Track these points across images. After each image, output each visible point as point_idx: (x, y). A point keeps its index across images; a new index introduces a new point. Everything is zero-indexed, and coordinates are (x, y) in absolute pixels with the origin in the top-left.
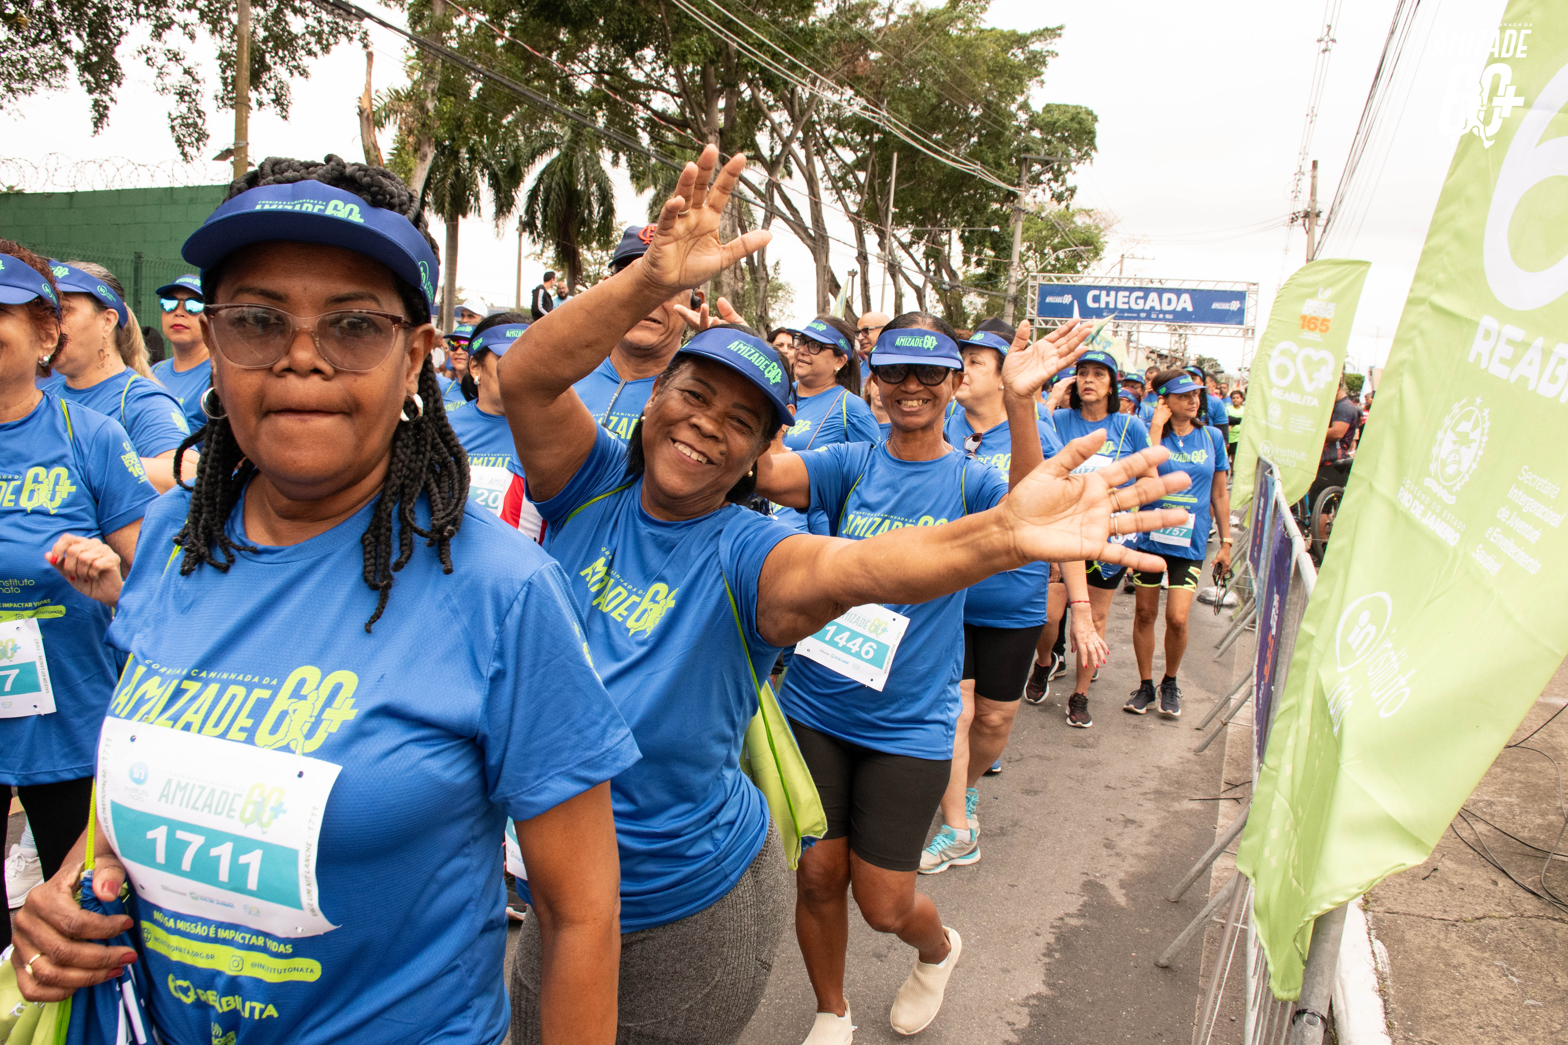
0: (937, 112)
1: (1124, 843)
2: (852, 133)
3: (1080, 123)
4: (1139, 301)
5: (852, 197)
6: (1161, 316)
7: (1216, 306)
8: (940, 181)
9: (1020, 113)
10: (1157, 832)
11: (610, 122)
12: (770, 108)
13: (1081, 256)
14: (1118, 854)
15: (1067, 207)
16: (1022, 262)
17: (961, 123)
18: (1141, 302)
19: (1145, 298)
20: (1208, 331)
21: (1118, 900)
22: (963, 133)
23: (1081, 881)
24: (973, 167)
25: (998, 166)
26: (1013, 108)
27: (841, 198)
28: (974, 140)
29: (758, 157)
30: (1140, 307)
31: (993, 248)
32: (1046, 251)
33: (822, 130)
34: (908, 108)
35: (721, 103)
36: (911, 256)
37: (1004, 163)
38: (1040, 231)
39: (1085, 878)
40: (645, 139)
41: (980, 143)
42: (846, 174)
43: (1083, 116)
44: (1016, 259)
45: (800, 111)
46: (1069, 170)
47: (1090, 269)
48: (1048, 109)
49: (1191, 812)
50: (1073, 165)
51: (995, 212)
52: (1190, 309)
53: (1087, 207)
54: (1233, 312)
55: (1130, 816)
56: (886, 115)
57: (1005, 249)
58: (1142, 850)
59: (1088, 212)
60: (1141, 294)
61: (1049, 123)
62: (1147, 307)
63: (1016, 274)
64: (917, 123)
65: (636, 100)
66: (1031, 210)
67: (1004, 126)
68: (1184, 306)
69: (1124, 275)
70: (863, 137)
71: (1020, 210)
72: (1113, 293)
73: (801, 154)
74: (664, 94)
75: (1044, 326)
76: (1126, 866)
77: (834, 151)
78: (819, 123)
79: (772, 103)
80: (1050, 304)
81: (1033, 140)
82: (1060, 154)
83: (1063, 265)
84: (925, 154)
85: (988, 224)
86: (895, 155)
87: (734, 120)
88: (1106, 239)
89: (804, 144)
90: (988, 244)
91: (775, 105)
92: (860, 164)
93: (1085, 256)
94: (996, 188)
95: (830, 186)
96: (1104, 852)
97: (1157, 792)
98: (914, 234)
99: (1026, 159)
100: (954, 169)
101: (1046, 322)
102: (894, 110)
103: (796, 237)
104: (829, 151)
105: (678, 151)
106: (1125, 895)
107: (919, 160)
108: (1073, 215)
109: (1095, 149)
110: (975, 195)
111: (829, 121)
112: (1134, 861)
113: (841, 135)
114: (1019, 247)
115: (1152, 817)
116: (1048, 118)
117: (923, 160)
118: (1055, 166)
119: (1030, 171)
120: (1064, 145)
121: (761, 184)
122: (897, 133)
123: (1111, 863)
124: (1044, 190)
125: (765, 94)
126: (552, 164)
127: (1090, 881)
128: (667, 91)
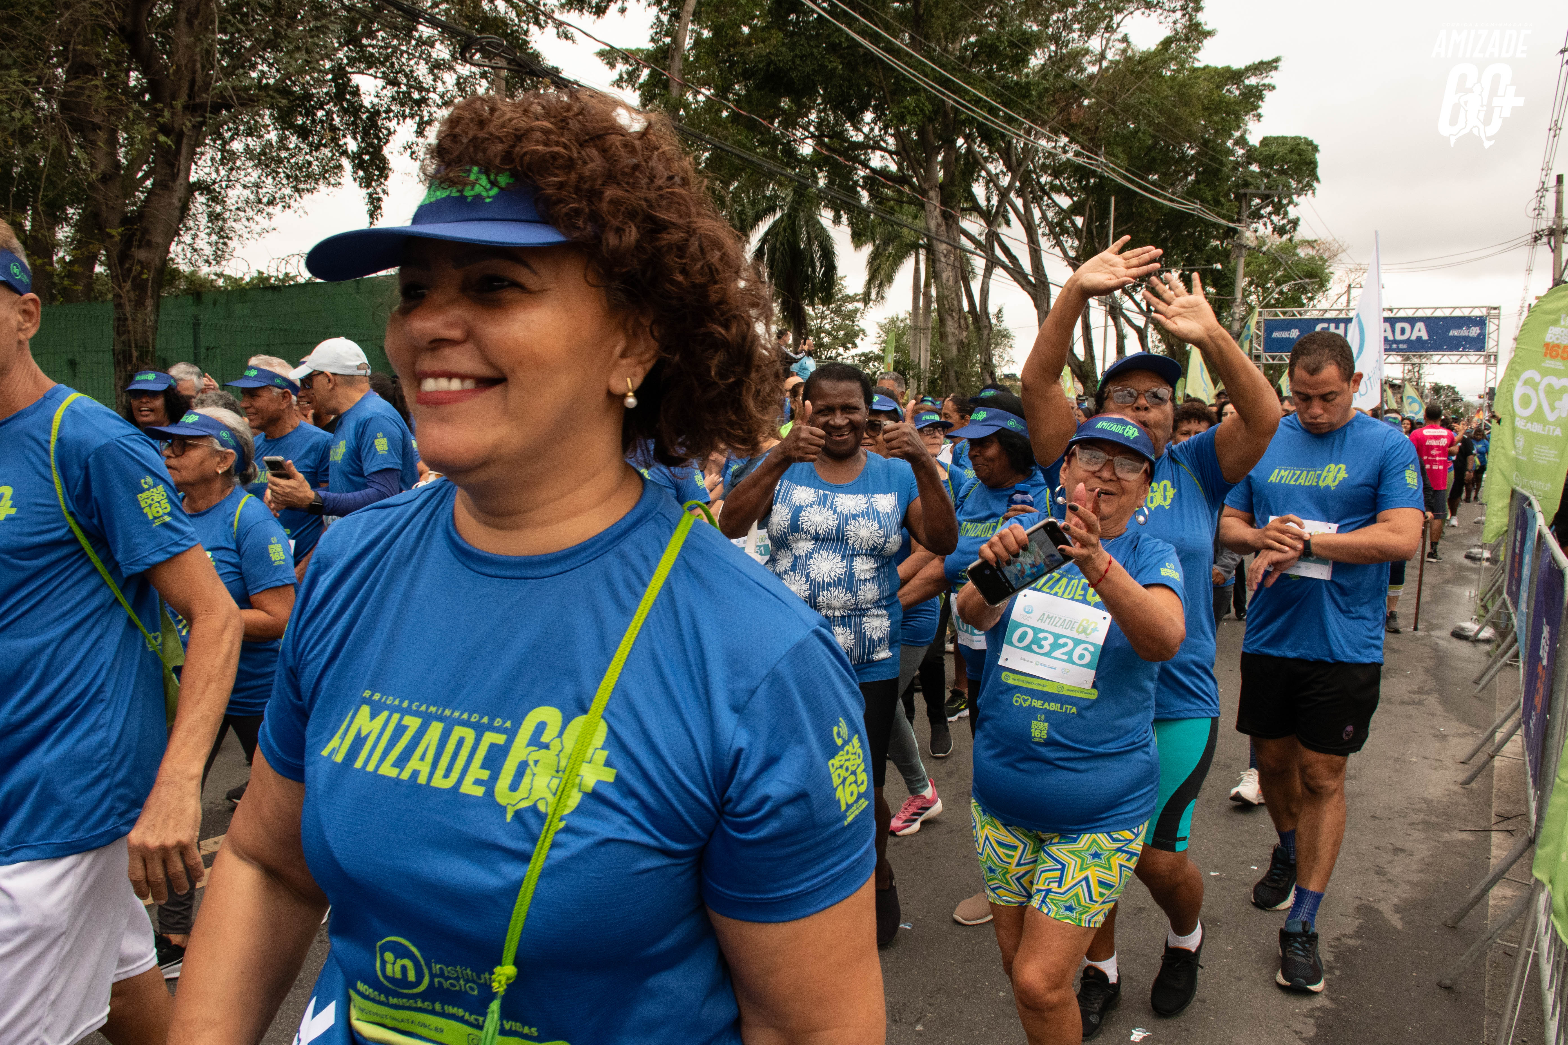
0: (1153, 154)
1: (1395, 870)
2: (1069, 178)
3: (1299, 154)
5: (1070, 241)
6: (1394, 346)
7: (1454, 332)
8: (1158, 220)
9: (1237, 148)
10: (1428, 860)
11: (831, 182)
12: (986, 159)
13: (1305, 289)
14: (1390, 881)
15: (1290, 240)
16: (1245, 296)
17: (1177, 162)
20: (1445, 359)
21: (1394, 923)
22: (1179, 172)
23: (1355, 905)
24: (1192, 206)
25: (1217, 203)
26: (1230, 143)
27: (1059, 243)
28: (1191, 178)
29: (975, 208)
31: (1214, 286)
32: (1269, 285)
33: (1038, 177)
34: (1124, 152)
35: (940, 158)
36: (1132, 298)
37: (1223, 200)
38: (1262, 265)
39: (1358, 902)
40: (865, 197)
41: (1197, 182)
42: (1063, 220)
43: (1303, 147)
44: (1239, 296)
45: (1017, 160)
46: (1291, 202)
47: (1316, 301)
48: (1266, 142)
49: (1463, 843)
50: (1295, 197)
51: (1215, 249)
52: (1425, 337)
53: (1310, 237)
54: (1473, 338)
55: (1399, 844)
56: (1103, 160)
57: (1226, 285)
58: (1415, 878)
59: (1311, 244)
61: (1267, 156)
63: (1239, 310)
64: (1133, 166)
65: (856, 159)
66: (1253, 245)
67: (1221, 163)
68: (1419, 334)
69: (1352, 305)
70: (1080, 182)
71: (1241, 246)
72: (1342, 326)
73: (1019, 203)
74: (882, 153)
75: (1271, 361)
76: (1399, 892)
77: (1050, 198)
78: (1035, 172)
79: (986, 154)
80: (1277, 339)
81: (1252, 175)
82: (1281, 187)
83: (1287, 299)
84: (1142, 196)
85: (1209, 262)
86: (1113, 199)
87: (953, 174)
88: (1331, 269)
89: (1020, 193)
91: (989, 157)
92: (1076, 209)
93: (1310, 288)
94: (1216, 226)
95: (1047, 231)
96: (1376, 878)
97: (1424, 822)
99: (1245, 195)
100: (1172, 209)
101: (1273, 358)
102: (1110, 154)
103: (1015, 284)
104: (1045, 198)
105: (897, 208)
106: (1402, 919)
107: (1134, 202)
108: (1295, 247)
109: (1317, 180)
110: (1194, 233)
111: (1044, 168)
112: (1407, 888)
113: (1057, 182)
114: (1242, 282)
115: (1421, 846)
116: (1266, 151)
117: (1140, 202)
118: (1276, 200)
119: (1250, 206)
120: (1283, 178)
121: (980, 234)
122: (1113, 176)
123: (1384, 888)
124: (1265, 225)
125: (979, 146)
126: (775, 225)
127: (1363, 905)
128: (885, 150)
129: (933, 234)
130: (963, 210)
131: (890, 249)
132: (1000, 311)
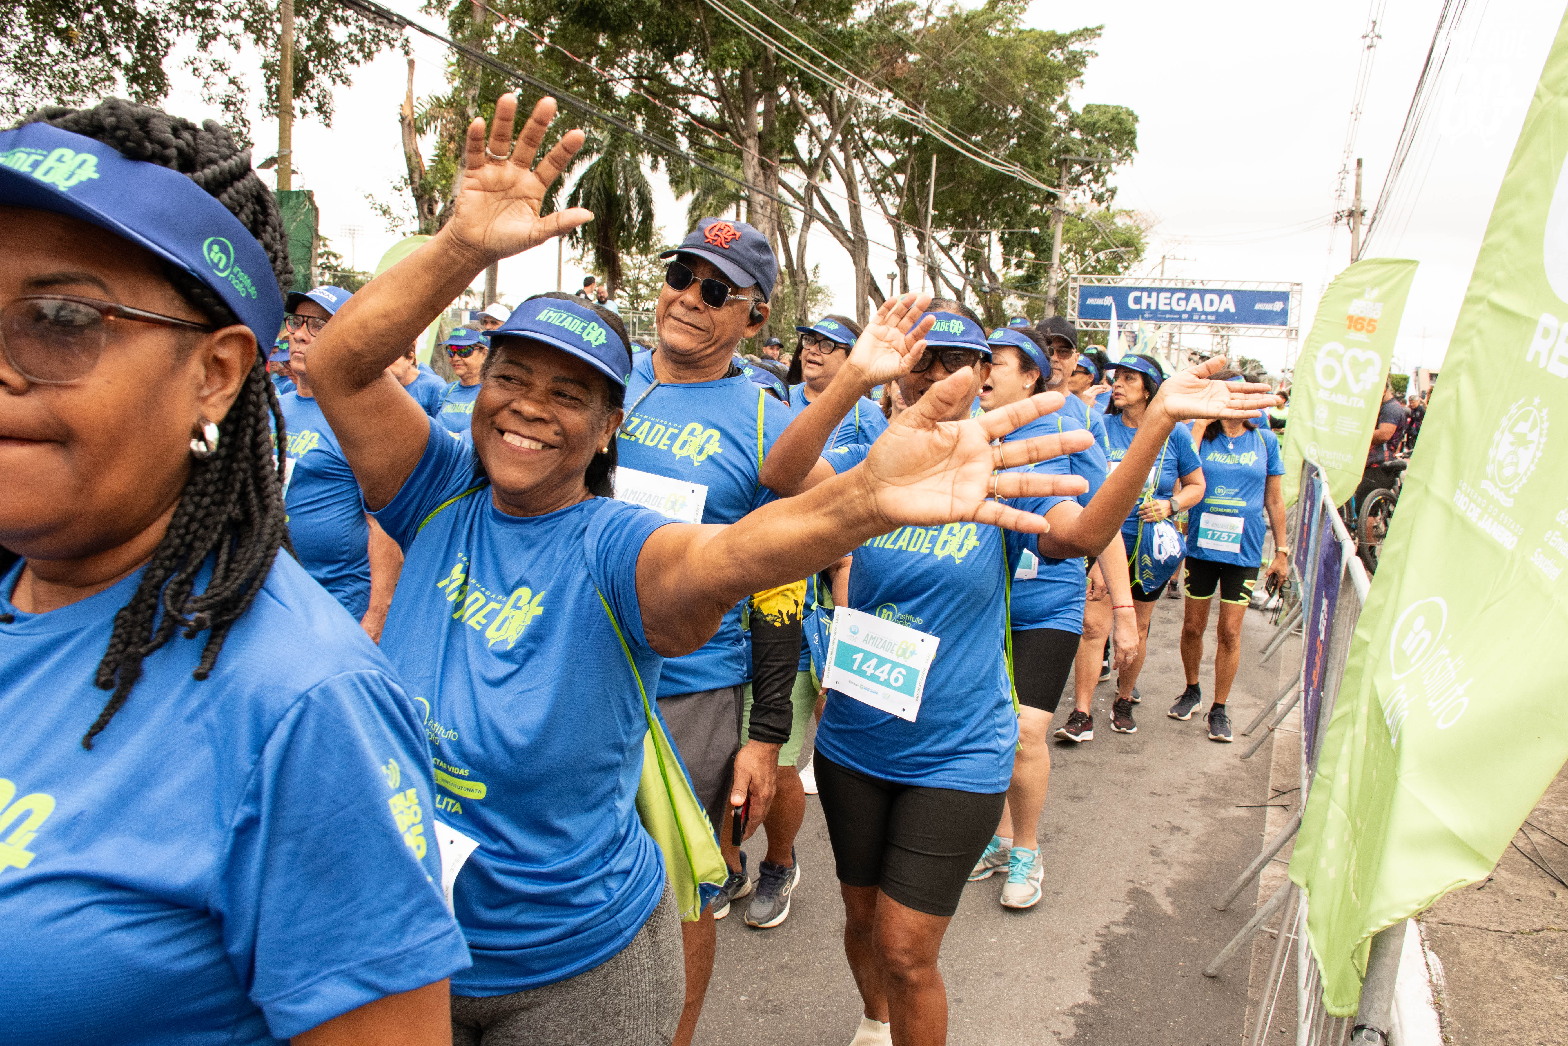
0: (976, 114)
1: (1170, 850)
2: (891, 135)
3: (1120, 124)
4: (1181, 302)
5: (891, 199)
6: (1203, 317)
7: (1259, 306)
8: (979, 183)
9: (1060, 114)
10: (1204, 839)
11: (649, 126)
12: (809, 111)
13: (1122, 258)
14: (1164, 862)
15: (1108, 208)
16: (1062, 263)
17: (1000, 124)
18: (1183, 303)
19: (1187, 299)
20: (1251, 332)
21: (1164, 908)
22: (1002, 134)
23: (1126, 889)
24: (1012, 168)
25: (1038, 167)
26: (1053, 108)
27: (880, 201)
28: (1014, 141)
29: (797, 160)
30: (1182, 308)
31: (1034, 250)
32: (1086, 253)
33: (861, 133)
34: (947, 110)
35: (760, 107)
36: (951, 258)
37: (1044, 165)
38: (1081, 232)
39: (1130, 886)
40: (684, 143)
41: (1019, 145)
42: (885, 177)
43: (1123, 116)
44: (1056, 260)
45: (839, 114)
46: (1109, 171)
47: (1131, 271)
48: (1088, 109)
49: (1239, 820)
50: (1114, 165)
51: (1035, 214)
52: (1232, 309)
53: (1127, 208)
54: (1276, 313)
55: (1176, 823)
56: (925, 117)
57: (1045, 250)
58: (1189, 858)
59: (1128, 213)
60: (1183, 295)
61: (1088, 123)
62: (1189, 309)
63: (1056, 276)
64: (956, 125)
65: (675, 104)
66: (1071, 212)
67: (1043, 128)
68: (1227, 307)
69: (1165, 276)
70: (902, 139)
71: (1060, 212)
72: (1154, 295)
73: (840, 157)
74: (703, 99)
76: (1172, 873)
77: (873, 154)
78: (858, 126)
79: (810, 106)
80: (1091, 306)
81: (1073, 141)
82: (1100, 154)
83: (1103, 267)
84: (965, 156)
85: (1028, 226)
86: (935, 157)
87: (773, 124)
88: (1146, 240)
89: (843, 147)
90: (1028, 246)
91: (813, 108)
92: (899, 167)
93: (1125, 257)
94: (1036, 190)
95: (869, 189)
96: (1150, 859)
97: (1203, 799)
98: (954, 235)
99: (1065, 160)
100: (994, 171)
101: (1087, 324)
102: (933, 112)
103: (835, 239)
104: (868, 154)
105: (718, 157)
106: (1172, 903)
107: (958, 163)
108: (1113, 216)
109: (1136, 149)
110: (1015, 197)
111: (868, 123)
112: (1181, 869)
113: (880, 138)
114: (1059, 248)
115: (1198, 824)
116: (1088, 119)
117: (962, 162)
118: (1096, 168)
119: (1070, 173)
120: (1104, 145)
121: (799, 187)
122: (936, 134)
123: (1157, 870)
124: (1084, 192)
125: (804, 97)
126: (591, 169)
127: (1136, 889)
128: (706, 96)
129: (750, 185)
130: (783, 162)
131: (711, 199)
132: (817, 267)
